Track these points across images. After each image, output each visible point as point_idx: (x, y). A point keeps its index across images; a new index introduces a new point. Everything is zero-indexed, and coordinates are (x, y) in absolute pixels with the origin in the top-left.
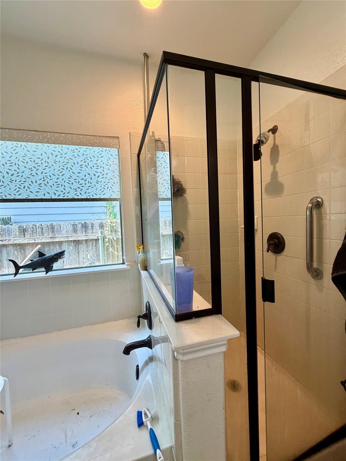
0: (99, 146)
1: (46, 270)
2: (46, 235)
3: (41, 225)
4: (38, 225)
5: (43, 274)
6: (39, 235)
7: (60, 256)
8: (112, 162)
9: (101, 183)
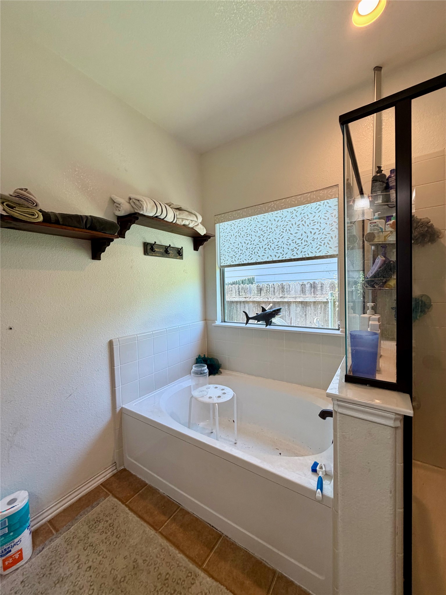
0: (316, 201)
1: (266, 324)
2: (277, 294)
3: (274, 285)
4: (271, 284)
5: (264, 327)
6: (272, 295)
7: (277, 312)
8: (330, 214)
9: (318, 240)
